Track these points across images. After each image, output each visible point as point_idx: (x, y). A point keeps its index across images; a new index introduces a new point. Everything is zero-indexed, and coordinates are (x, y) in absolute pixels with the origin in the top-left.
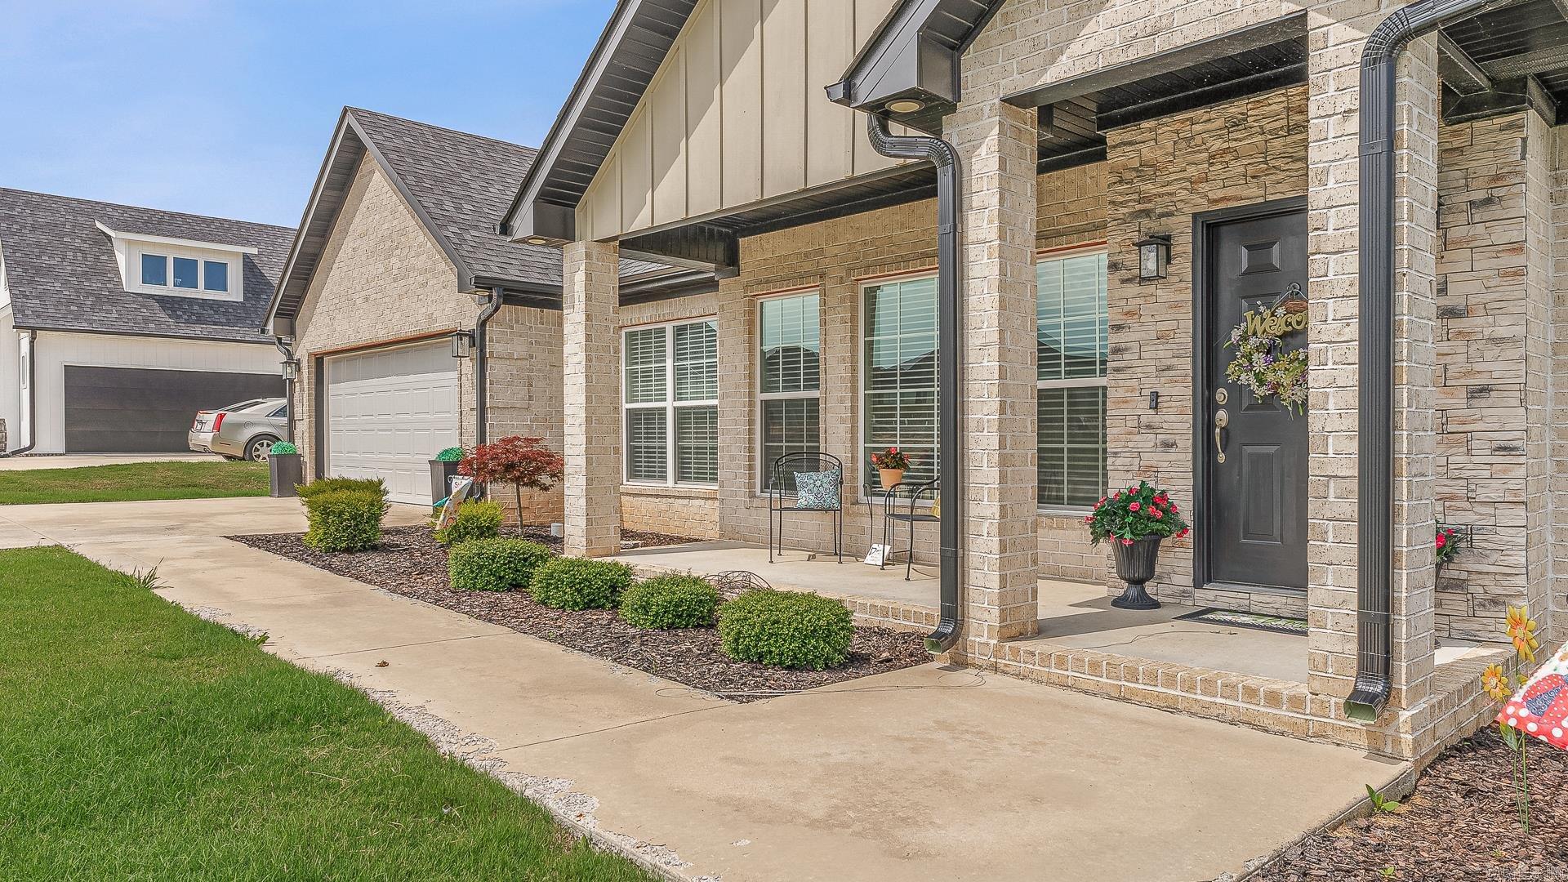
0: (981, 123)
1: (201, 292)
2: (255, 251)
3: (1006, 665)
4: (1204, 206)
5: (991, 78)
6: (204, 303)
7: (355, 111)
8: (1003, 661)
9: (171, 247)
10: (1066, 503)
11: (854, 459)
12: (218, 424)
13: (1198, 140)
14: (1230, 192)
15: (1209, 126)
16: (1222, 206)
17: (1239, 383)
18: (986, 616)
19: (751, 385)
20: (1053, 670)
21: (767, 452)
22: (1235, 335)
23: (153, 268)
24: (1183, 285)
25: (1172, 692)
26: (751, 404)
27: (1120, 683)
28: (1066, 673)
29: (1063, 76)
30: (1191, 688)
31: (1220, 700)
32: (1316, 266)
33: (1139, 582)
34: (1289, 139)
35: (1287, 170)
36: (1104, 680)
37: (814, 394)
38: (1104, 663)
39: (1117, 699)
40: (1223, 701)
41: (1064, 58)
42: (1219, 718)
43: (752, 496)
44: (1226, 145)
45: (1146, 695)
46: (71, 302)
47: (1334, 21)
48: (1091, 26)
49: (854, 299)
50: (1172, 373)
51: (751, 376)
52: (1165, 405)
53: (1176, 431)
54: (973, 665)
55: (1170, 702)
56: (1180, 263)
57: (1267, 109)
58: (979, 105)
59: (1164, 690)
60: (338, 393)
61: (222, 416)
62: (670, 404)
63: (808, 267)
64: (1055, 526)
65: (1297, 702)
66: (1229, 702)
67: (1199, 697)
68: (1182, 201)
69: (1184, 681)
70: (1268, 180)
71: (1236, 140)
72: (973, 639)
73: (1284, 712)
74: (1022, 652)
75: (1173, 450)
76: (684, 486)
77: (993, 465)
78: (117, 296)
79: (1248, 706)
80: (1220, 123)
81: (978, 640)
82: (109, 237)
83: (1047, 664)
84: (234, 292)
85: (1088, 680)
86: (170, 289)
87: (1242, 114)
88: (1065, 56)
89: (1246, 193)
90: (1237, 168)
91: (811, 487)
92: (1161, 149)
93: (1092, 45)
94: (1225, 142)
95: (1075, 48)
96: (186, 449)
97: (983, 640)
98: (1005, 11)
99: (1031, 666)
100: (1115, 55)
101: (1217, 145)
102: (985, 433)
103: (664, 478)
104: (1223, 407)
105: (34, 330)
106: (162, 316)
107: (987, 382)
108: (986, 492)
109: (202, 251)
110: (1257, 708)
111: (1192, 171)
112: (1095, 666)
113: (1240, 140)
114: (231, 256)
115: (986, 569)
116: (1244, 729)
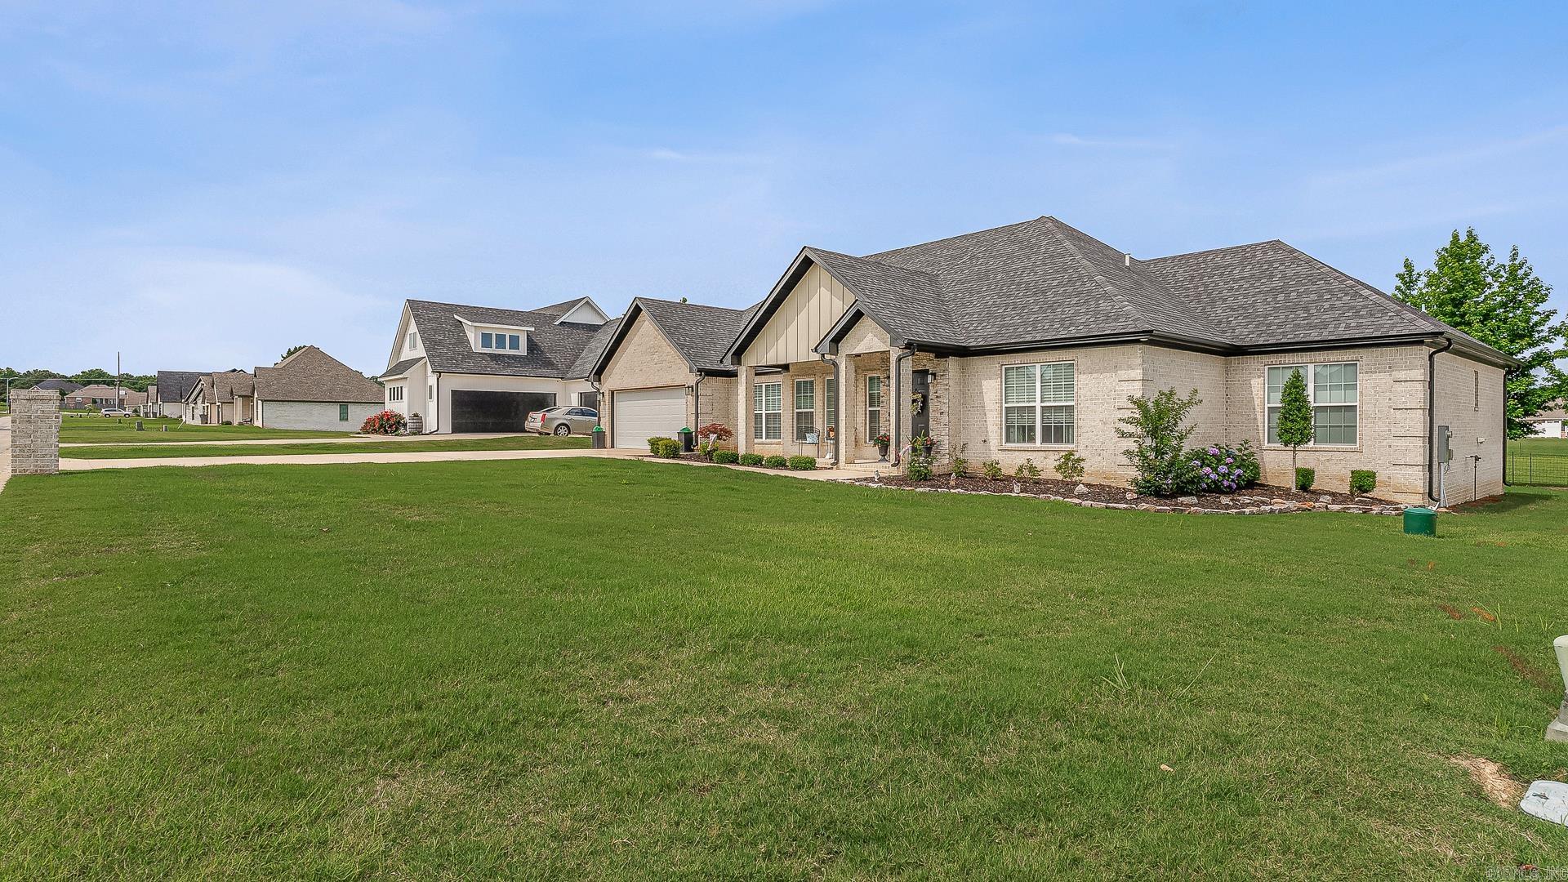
0: (842, 359)
1: (508, 351)
2: (533, 329)
3: (846, 468)
5: (844, 350)
6: (509, 357)
7: (640, 299)
9: (494, 329)
11: (824, 429)
12: (543, 419)
19: (793, 407)
21: (798, 428)
23: (486, 339)
26: (793, 413)
29: (856, 352)
33: (884, 456)
37: (812, 410)
43: (793, 441)
46: (452, 359)
49: (824, 382)
51: (793, 404)
54: (839, 469)
58: (842, 355)
60: (622, 406)
61: (545, 415)
62: (764, 412)
63: (810, 372)
72: (840, 464)
76: (768, 440)
78: (471, 355)
82: (461, 322)
84: (523, 350)
86: (494, 350)
91: (810, 438)
93: (861, 348)
96: (524, 431)
98: (846, 337)
100: (865, 351)
103: (762, 438)
105: (440, 373)
106: (493, 364)
109: (508, 330)
114: (522, 332)
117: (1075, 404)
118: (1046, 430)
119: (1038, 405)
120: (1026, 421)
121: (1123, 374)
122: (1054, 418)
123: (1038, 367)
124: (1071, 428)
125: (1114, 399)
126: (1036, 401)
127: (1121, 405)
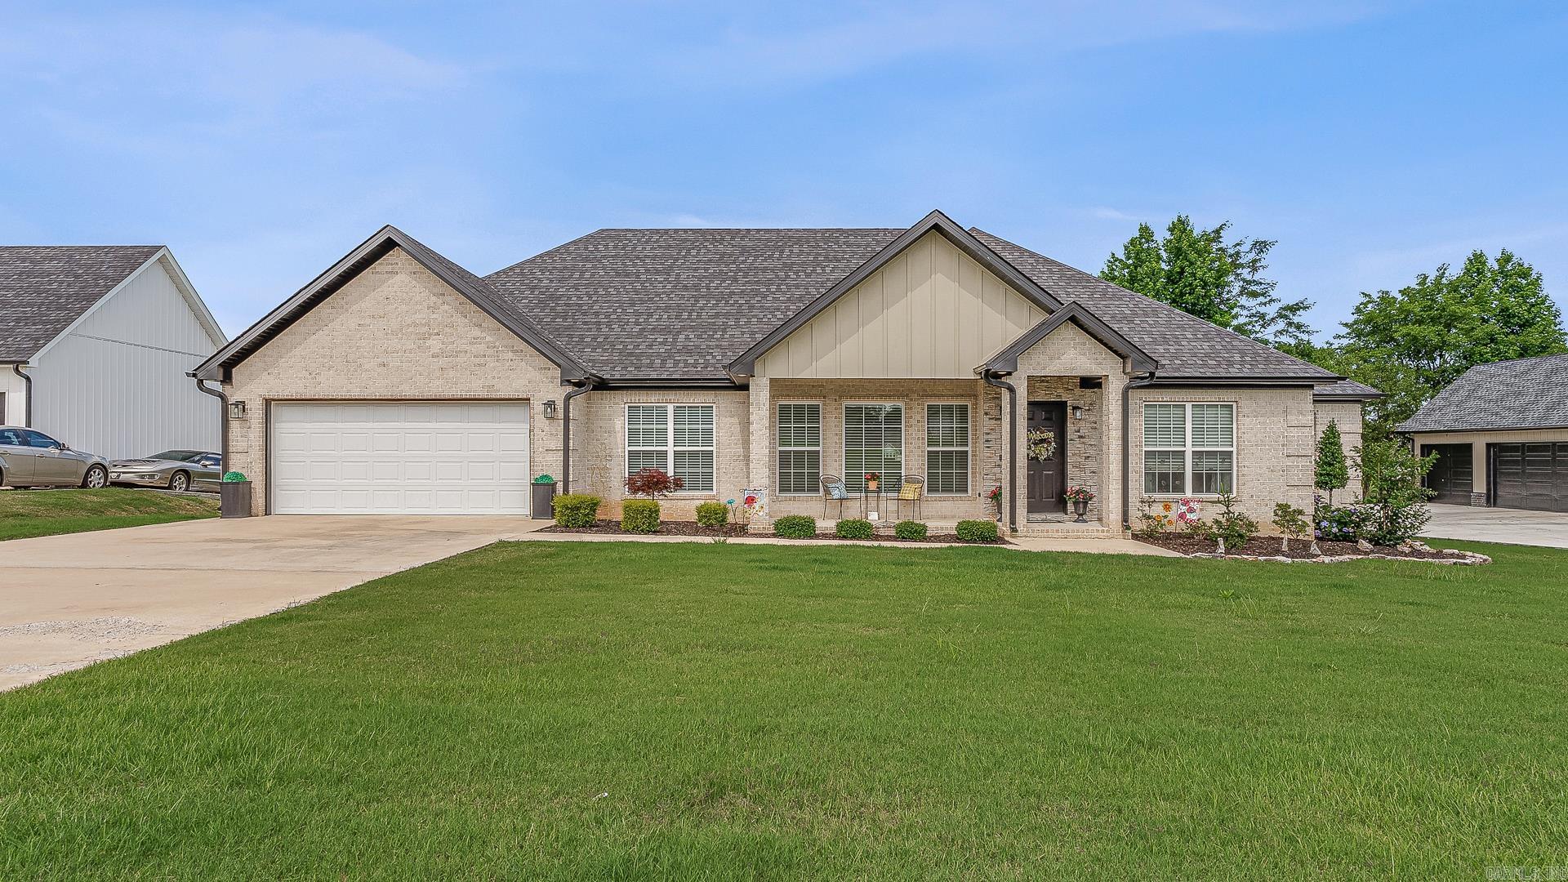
0: (1021, 381)
4: (1037, 400)
5: (1024, 369)
8: (1029, 534)
10: (954, 492)
13: (1039, 384)
18: (1022, 522)
21: (780, 475)
29: (1047, 374)
32: (1111, 433)
39: (1064, 539)
42: (1090, 538)
47: (1112, 379)
58: (1021, 376)
59: (1076, 534)
60: (295, 431)
64: (942, 500)
66: (1092, 534)
67: (1085, 534)
69: (1081, 531)
72: (1019, 529)
73: (1105, 534)
79: (1097, 534)
80: (1042, 381)
92: (1031, 385)
93: (1055, 369)
95: (1051, 367)
97: (1022, 528)
100: (1062, 373)
102: (1022, 470)
108: (1022, 486)
115: (1022, 508)
117: (1234, 449)
118: (1197, 478)
119: (1189, 449)
120: (1170, 468)
121: (1293, 419)
122: (1205, 465)
123: (1189, 406)
124: (1227, 476)
125: (1283, 445)
126: (1185, 445)
127: (1291, 452)
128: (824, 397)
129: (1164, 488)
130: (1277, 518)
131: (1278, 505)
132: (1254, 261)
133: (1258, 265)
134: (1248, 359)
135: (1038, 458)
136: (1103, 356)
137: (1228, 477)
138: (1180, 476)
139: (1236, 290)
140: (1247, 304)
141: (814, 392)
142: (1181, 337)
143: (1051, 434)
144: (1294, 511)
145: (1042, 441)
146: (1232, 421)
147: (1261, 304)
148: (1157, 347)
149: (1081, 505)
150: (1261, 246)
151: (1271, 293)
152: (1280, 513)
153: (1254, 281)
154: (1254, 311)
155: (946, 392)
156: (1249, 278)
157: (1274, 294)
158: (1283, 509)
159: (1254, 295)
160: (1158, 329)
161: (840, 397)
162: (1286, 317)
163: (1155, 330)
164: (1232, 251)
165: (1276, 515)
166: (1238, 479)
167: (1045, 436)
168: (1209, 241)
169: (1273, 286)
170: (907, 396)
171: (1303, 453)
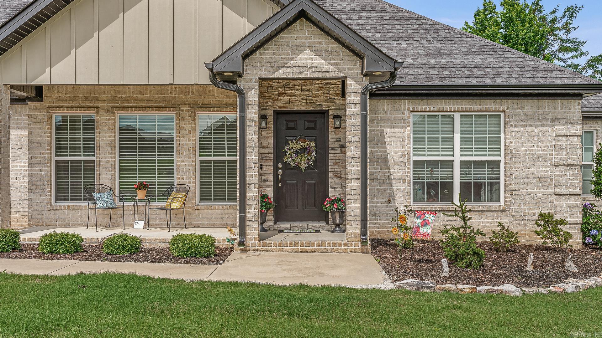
0: (252, 83)
3: (261, 248)
4: (277, 108)
5: (255, 71)
8: (261, 247)
10: (226, 201)
11: (115, 187)
13: (275, 88)
14: (285, 105)
15: (278, 84)
16: (282, 109)
17: (287, 162)
18: (254, 234)
19: (51, 154)
20: (278, 247)
21: (57, 184)
22: (286, 148)
24: (271, 131)
25: (314, 247)
26: (51, 162)
27: (299, 248)
28: (282, 247)
29: (280, 76)
30: (319, 246)
31: (326, 247)
32: (349, 139)
33: (262, 224)
34: (302, 93)
35: (301, 102)
36: (294, 247)
38: (294, 243)
39: (298, 252)
40: (328, 247)
41: (280, 71)
42: (326, 252)
43: (51, 204)
44: (284, 91)
45: (306, 249)
47: (352, 81)
48: (288, 65)
50: (267, 158)
52: (265, 168)
53: (268, 176)
54: (249, 250)
55: (313, 250)
56: (270, 125)
57: (296, 83)
58: (251, 78)
59: (311, 247)
64: (212, 209)
65: (345, 244)
66: (329, 247)
67: (321, 247)
68: (270, 105)
69: (317, 244)
70: (296, 104)
71: (287, 90)
72: (249, 242)
73: (342, 248)
74: (267, 244)
75: (267, 182)
77: (256, 188)
79: (334, 247)
80: (281, 84)
81: (251, 242)
83: (276, 246)
85: (289, 248)
87: (288, 83)
88: (280, 70)
89: (289, 106)
90: (287, 98)
91: (103, 199)
92: (263, 88)
93: (289, 70)
94: (283, 90)
95: (284, 69)
97: (253, 242)
98: (260, 51)
99: (270, 247)
100: (296, 74)
101: (281, 90)
102: (253, 178)
104: (280, 169)
107: (254, 163)
108: (253, 197)
110: (336, 248)
111: (273, 97)
112: (291, 244)
113: (288, 90)
115: (254, 220)
116: (333, 253)
117: (502, 159)
118: (465, 186)
119: (457, 159)
120: (439, 176)
121: (562, 129)
122: (473, 173)
123: (457, 117)
124: (495, 185)
125: (551, 154)
126: (453, 155)
127: (560, 161)
128: (97, 108)
129: (431, 198)
130: (539, 229)
131: (541, 215)
132: (567, 24)
133: (571, 26)
134: (516, 69)
135: (299, 167)
136: (341, 56)
137: (495, 188)
138: (448, 186)
139: (556, 47)
140: (563, 57)
141: (88, 103)
142: (456, 51)
143: (312, 144)
144: (556, 221)
145: (304, 150)
146: (500, 131)
147: (573, 57)
148: (429, 60)
149: (337, 215)
150: (571, 12)
151: (582, 48)
152: (542, 223)
153: (569, 40)
154: (569, 62)
155: (216, 103)
156: (564, 37)
157: (583, 49)
158: (546, 218)
159: (568, 50)
160: (435, 44)
161: (113, 108)
162: (593, 66)
163: (433, 45)
164: (550, 17)
165: (538, 225)
166: (505, 188)
167: (306, 145)
168: (533, 11)
169: (583, 43)
170: (178, 106)
171: (572, 162)
